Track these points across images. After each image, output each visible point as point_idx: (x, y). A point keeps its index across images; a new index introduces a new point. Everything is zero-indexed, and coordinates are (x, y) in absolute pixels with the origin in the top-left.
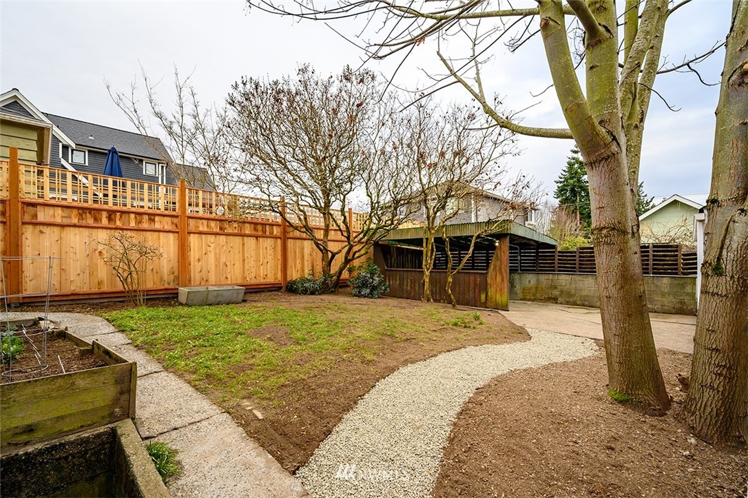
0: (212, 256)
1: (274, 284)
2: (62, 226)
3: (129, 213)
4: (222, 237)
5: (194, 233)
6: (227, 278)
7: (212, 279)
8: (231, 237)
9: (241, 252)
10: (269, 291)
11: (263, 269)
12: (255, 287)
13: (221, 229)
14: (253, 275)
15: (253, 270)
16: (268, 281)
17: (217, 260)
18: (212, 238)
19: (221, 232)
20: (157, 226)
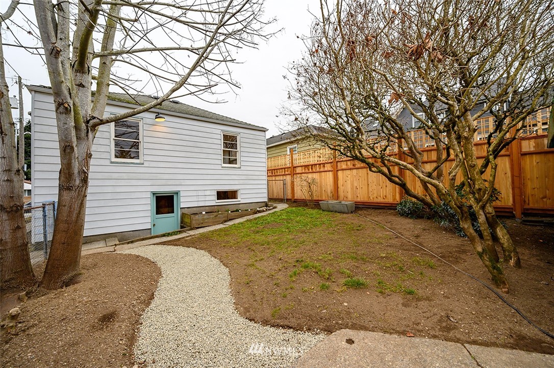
0: (349, 182)
1: (392, 204)
2: (301, 174)
3: (317, 164)
4: (354, 170)
5: (340, 170)
6: (357, 196)
7: (350, 197)
8: (360, 170)
9: (366, 179)
10: (388, 209)
11: (383, 191)
12: (377, 204)
13: (354, 165)
14: (375, 195)
15: (375, 192)
16: (386, 200)
17: (352, 185)
18: (348, 172)
19: (354, 167)
20: (326, 169)
